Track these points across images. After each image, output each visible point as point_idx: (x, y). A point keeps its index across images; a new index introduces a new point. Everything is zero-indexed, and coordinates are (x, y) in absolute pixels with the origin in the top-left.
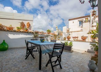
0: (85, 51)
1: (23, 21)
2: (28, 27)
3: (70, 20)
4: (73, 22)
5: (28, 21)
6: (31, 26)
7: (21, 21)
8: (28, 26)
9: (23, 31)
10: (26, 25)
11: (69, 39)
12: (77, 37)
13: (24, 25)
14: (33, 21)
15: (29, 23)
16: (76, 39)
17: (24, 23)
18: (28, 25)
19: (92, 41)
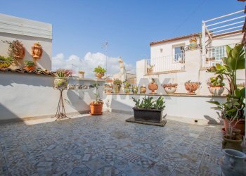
0: (196, 121)
3: (152, 44)
4: (161, 50)
11: (153, 91)
12: (175, 86)
14: (51, 40)
18: (36, 51)
19: (211, 95)
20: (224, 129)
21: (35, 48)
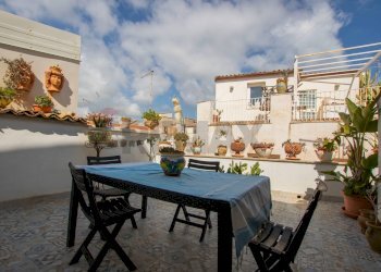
0: (299, 197)
1: (27, 58)
2: (51, 92)
3: (219, 79)
4: (232, 89)
5: (55, 63)
6: (71, 86)
7: (13, 56)
8: (52, 88)
9: (22, 109)
10: (42, 78)
11: (238, 152)
13: (32, 76)
14: (78, 62)
15: (59, 70)
16: (268, 150)
17: (29, 69)
18: (55, 80)
19: (319, 160)
20: (344, 208)
21: (52, 74)
